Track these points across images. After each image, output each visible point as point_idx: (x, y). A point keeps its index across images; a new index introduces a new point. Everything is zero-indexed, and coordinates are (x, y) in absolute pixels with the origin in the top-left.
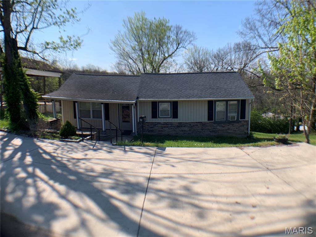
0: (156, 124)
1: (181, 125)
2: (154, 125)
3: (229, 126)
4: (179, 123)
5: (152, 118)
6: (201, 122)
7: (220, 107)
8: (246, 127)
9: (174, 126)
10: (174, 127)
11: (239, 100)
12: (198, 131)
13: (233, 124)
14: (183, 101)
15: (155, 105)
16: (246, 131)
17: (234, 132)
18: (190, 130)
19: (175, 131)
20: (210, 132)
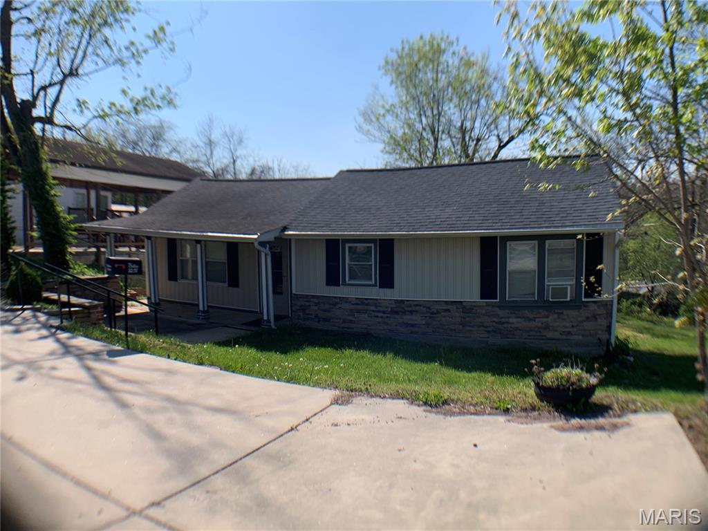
0: (336, 302)
1: (403, 308)
2: (330, 304)
3: (547, 317)
4: (397, 301)
5: (327, 284)
6: (461, 302)
8: (604, 322)
10: (384, 312)
12: (451, 330)
13: (562, 313)
16: (605, 337)
17: (564, 337)
18: (428, 325)
19: (386, 323)
20: (489, 332)
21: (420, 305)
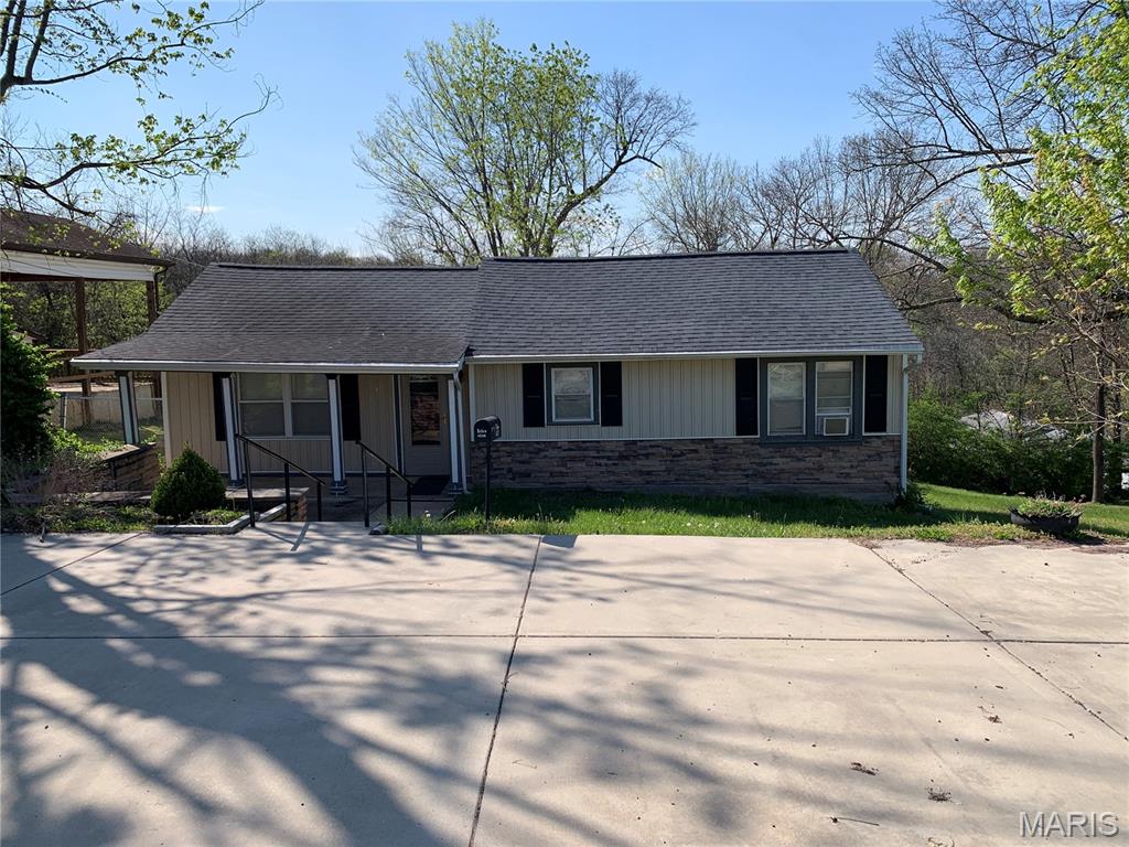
0: (539, 449)
1: (635, 451)
2: (530, 453)
3: (820, 456)
4: (627, 443)
5: (526, 425)
6: (712, 439)
7: (782, 385)
8: (892, 462)
9: (608, 454)
10: (609, 458)
11: (862, 357)
12: (700, 476)
13: (838, 451)
14: (640, 362)
15: (534, 377)
16: (893, 480)
17: (844, 481)
18: (668, 471)
19: (614, 473)
20: (747, 476)
21: (658, 446)
